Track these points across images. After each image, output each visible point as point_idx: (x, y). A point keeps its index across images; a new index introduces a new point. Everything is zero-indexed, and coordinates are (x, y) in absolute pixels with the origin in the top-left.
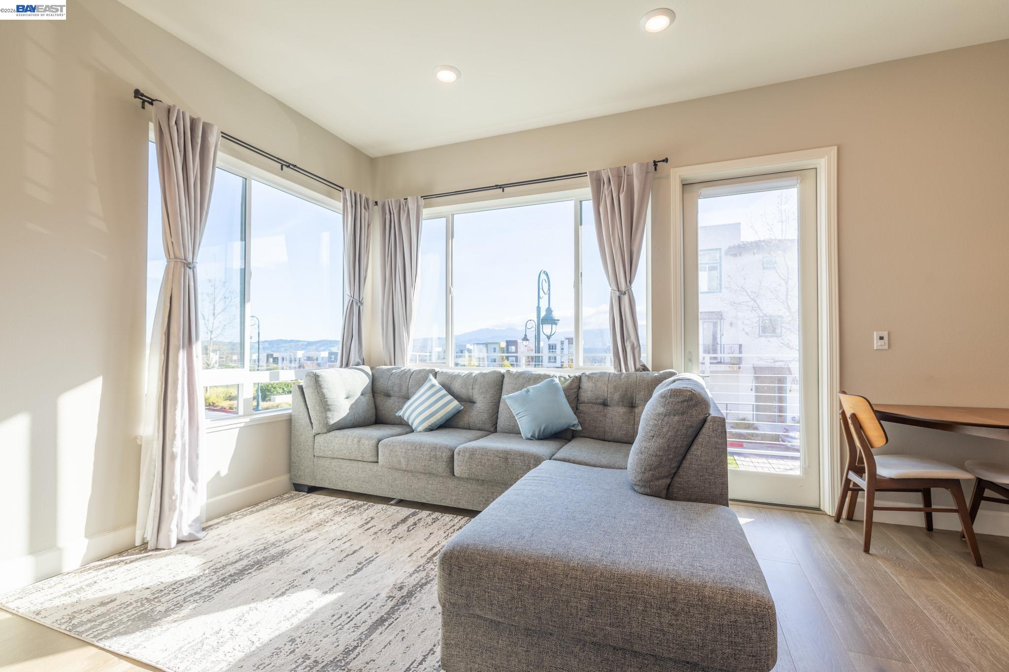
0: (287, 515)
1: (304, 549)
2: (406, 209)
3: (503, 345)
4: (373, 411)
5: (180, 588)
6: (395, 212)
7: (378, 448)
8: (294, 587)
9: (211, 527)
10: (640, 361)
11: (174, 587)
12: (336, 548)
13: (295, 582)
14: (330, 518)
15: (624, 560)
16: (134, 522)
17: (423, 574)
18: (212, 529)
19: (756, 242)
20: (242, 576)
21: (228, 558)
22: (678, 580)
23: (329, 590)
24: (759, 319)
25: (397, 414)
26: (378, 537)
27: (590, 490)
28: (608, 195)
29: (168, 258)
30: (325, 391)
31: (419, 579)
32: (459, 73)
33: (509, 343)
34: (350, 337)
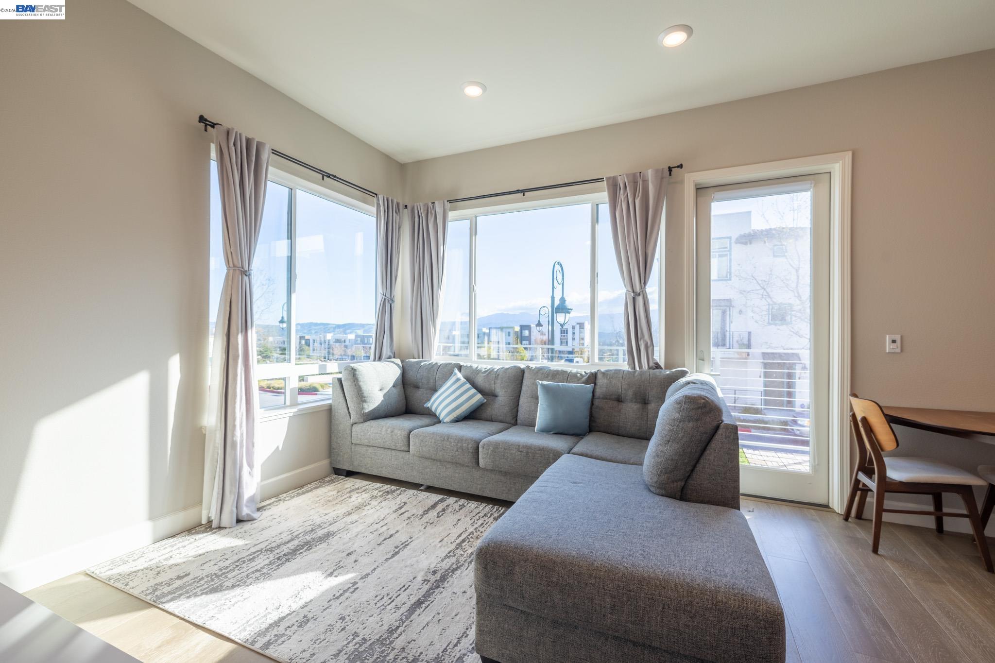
0: (330, 498)
1: (347, 532)
2: (434, 212)
3: (517, 329)
4: (404, 401)
5: (243, 565)
6: (423, 215)
7: (409, 438)
8: (340, 568)
9: (264, 508)
10: (653, 359)
11: (237, 564)
12: (375, 531)
13: (341, 563)
14: (367, 501)
15: (644, 563)
16: (200, 502)
17: (453, 560)
18: (265, 510)
19: (767, 231)
20: (295, 555)
21: (282, 538)
22: (693, 584)
23: (372, 571)
24: (769, 307)
25: (425, 406)
26: (411, 522)
27: (607, 489)
28: (624, 201)
29: (228, 266)
30: (361, 384)
31: (450, 564)
32: (484, 88)
33: (523, 328)
34: (383, 332)
